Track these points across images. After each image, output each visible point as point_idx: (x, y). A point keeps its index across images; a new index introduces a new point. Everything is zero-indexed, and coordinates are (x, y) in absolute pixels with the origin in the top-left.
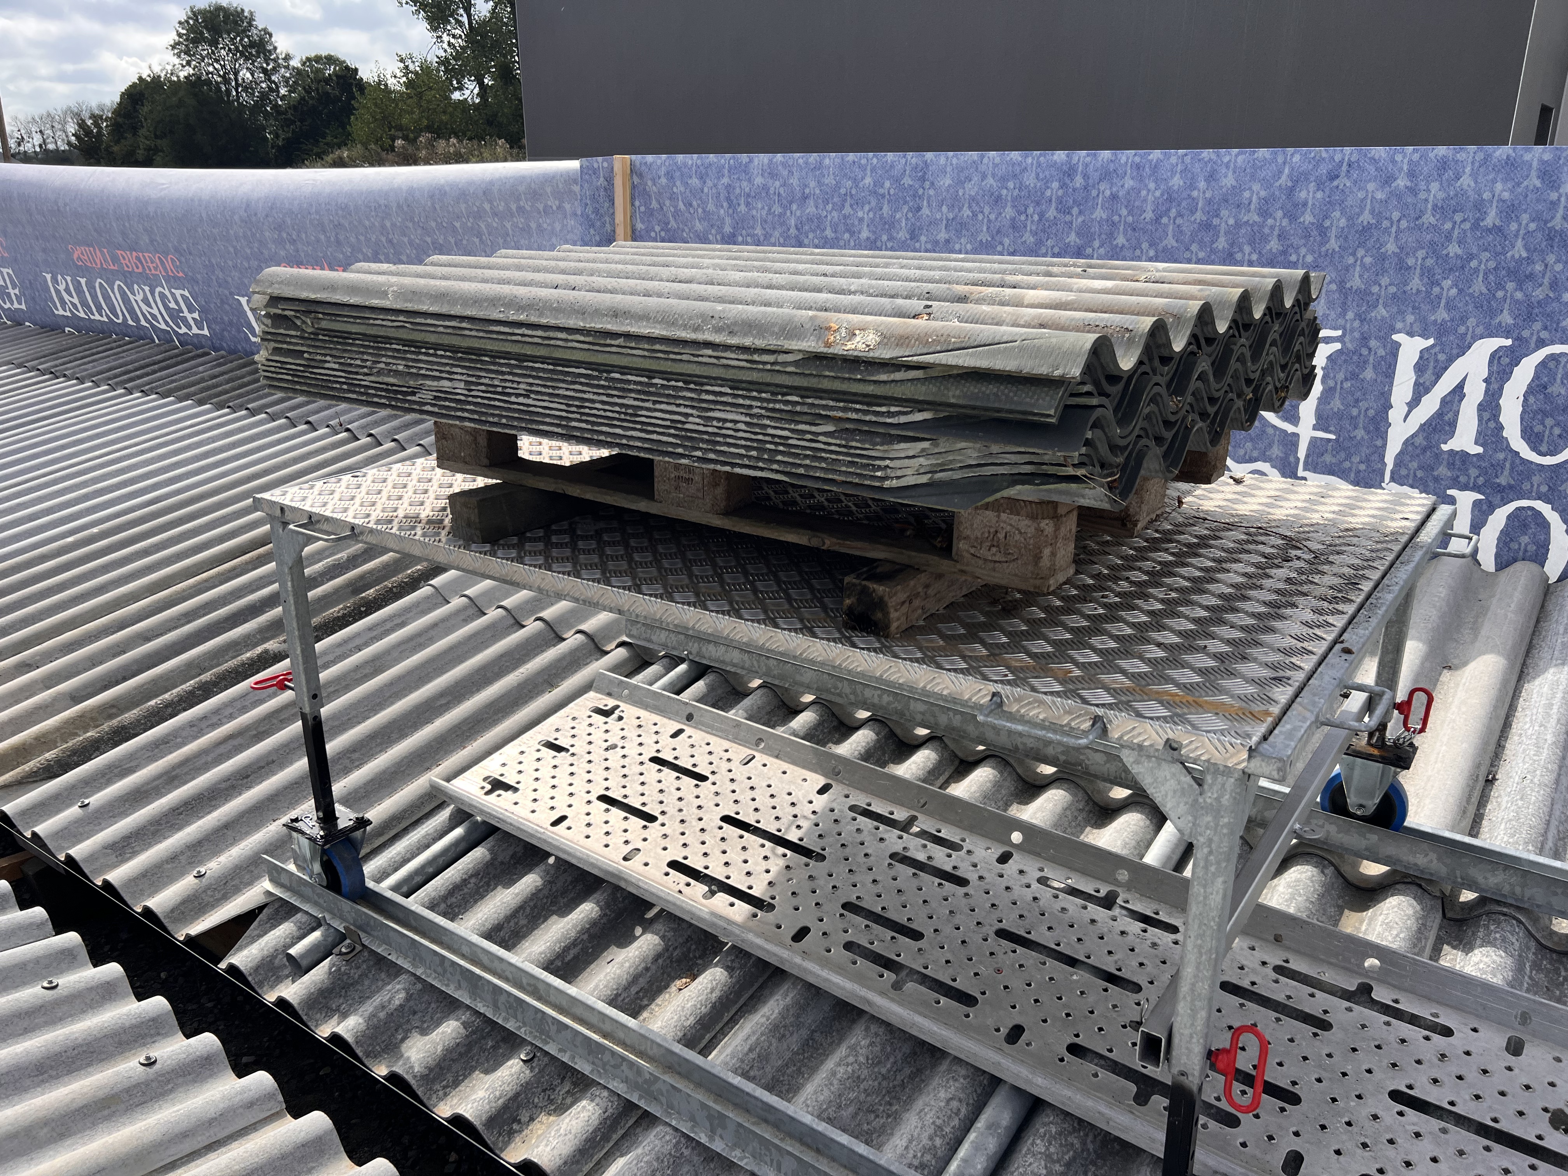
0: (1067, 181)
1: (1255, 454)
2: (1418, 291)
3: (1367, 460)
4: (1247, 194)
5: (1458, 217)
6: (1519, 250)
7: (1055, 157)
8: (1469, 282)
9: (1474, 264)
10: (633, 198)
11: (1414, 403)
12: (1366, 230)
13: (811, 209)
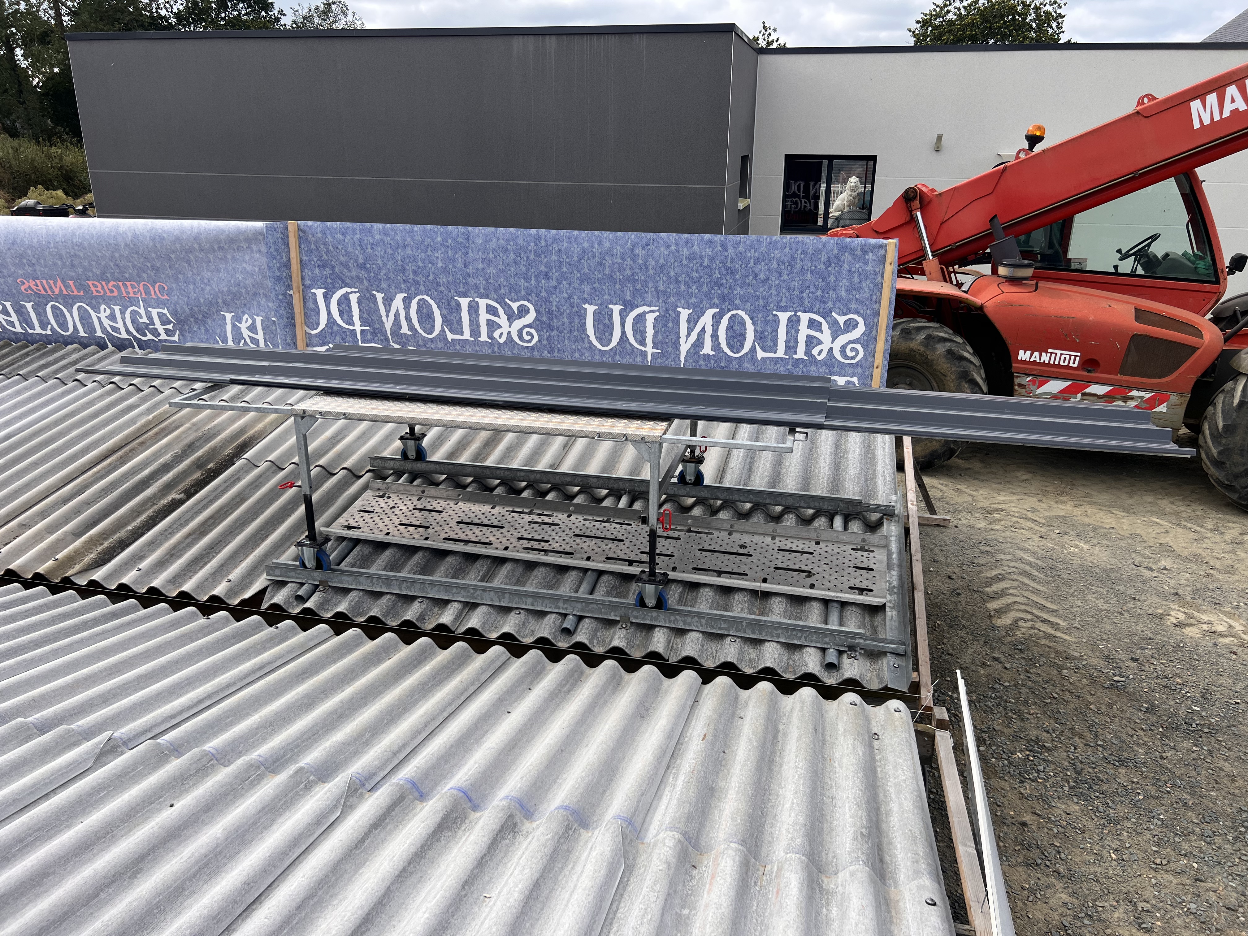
0: (538, 243)
2: (684, 291)
3: (674, 360)
4: (615, 251)
5: (695, 262)
7: (531, 232)
9: (702, 280)
11: (688, 335)
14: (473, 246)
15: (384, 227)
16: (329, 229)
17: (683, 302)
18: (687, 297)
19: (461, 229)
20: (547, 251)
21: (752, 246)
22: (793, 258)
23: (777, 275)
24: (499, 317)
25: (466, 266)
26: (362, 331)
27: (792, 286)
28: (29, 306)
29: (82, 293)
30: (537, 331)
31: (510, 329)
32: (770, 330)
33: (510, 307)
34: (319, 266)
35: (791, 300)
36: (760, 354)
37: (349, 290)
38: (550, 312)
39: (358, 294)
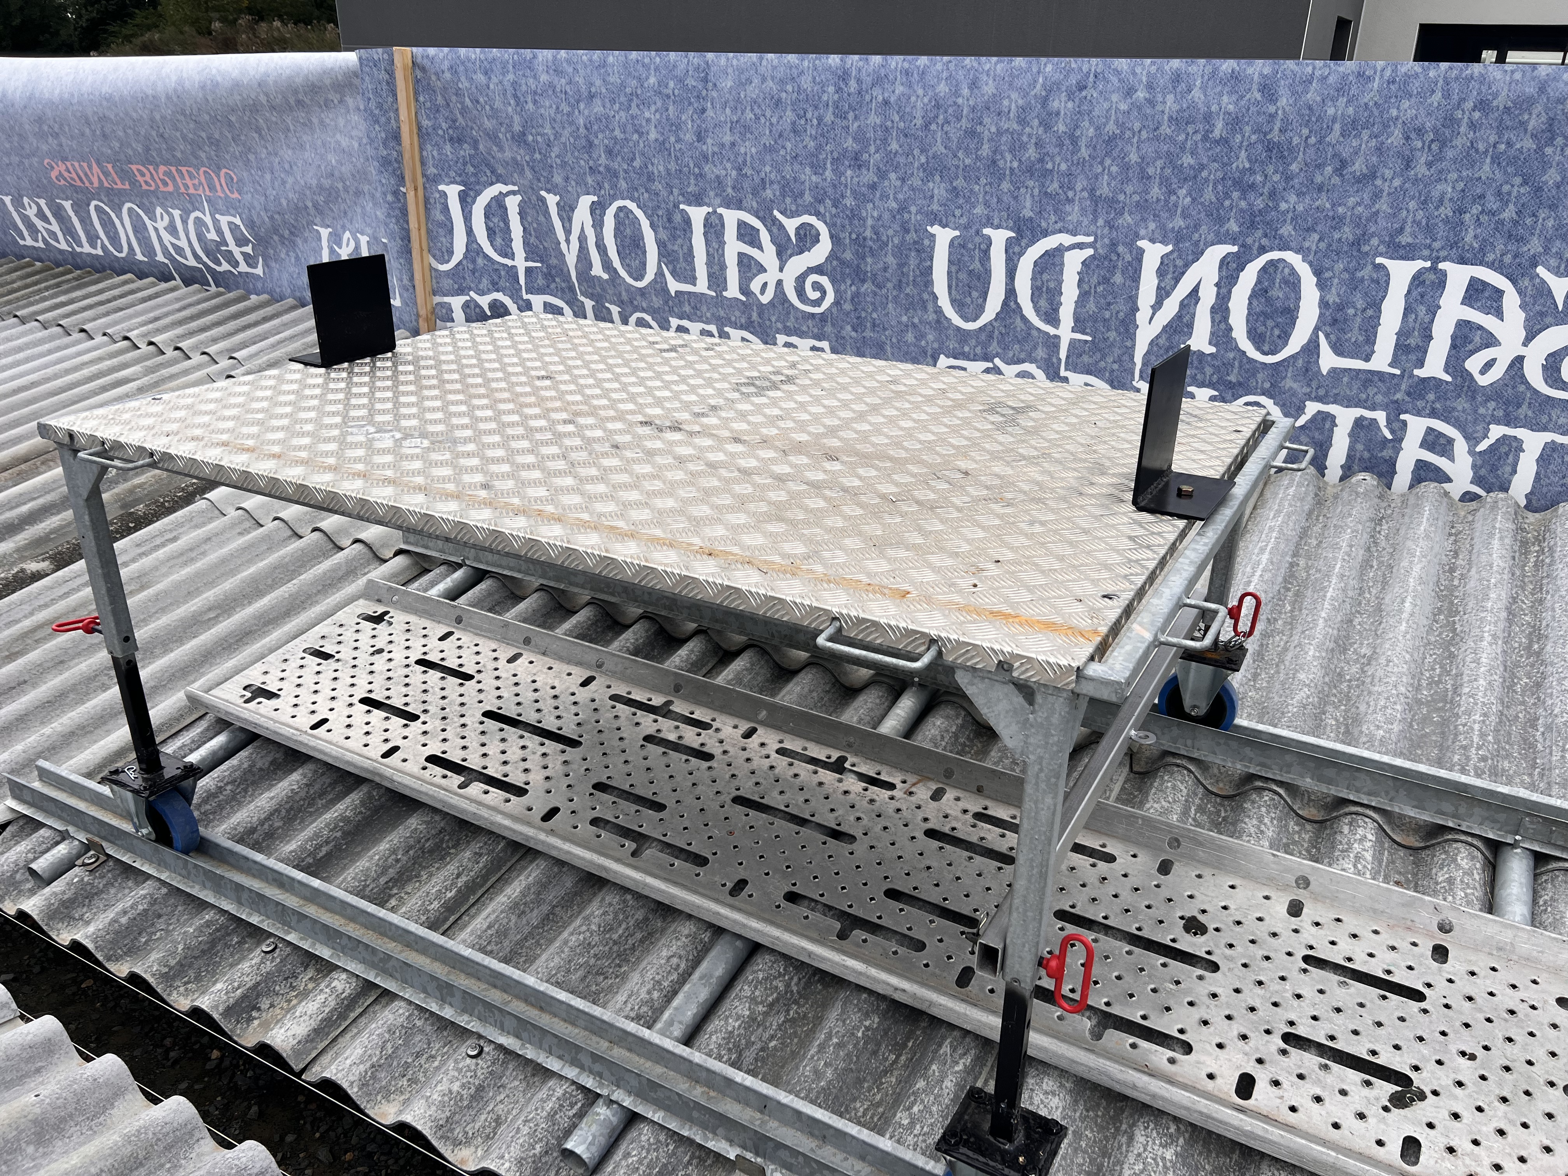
0: (842, 86)
1: (1023, 355)
2: (1158, 200)
3: (1119, 360)
4: (1006, 102)
5: (1190, 130)
6: (1242, 161)
7: (830, 61)
8: (1201, 190)
9: (1204, 174)
10: (416, 94)
11: (1157, 306)
12: (1111, 140)
13: (598, 108)
14: (715, 94)
15: (555, 57)
16: (463, 63)
17: (1152, 226)
18: (1164, 215)
19: (694, 57)
20: (860, 104)
21: (1341, 89)
22: (1450, 121)
23: (1399, 165)
24: (760, 248)
25: (700, 137)
26: (528, 270)
27: (1435, 194)
28: (67, 205)
29: (127, 187)
30: (833, 282)
31: (780, 276)
32: (1360, 304)
33: (781, 227)
34: (451, 139)
35: (1429, 229)
36: (1328, 360)
37: (504, 189)
38: (859, 241)
39: (519, 198)
